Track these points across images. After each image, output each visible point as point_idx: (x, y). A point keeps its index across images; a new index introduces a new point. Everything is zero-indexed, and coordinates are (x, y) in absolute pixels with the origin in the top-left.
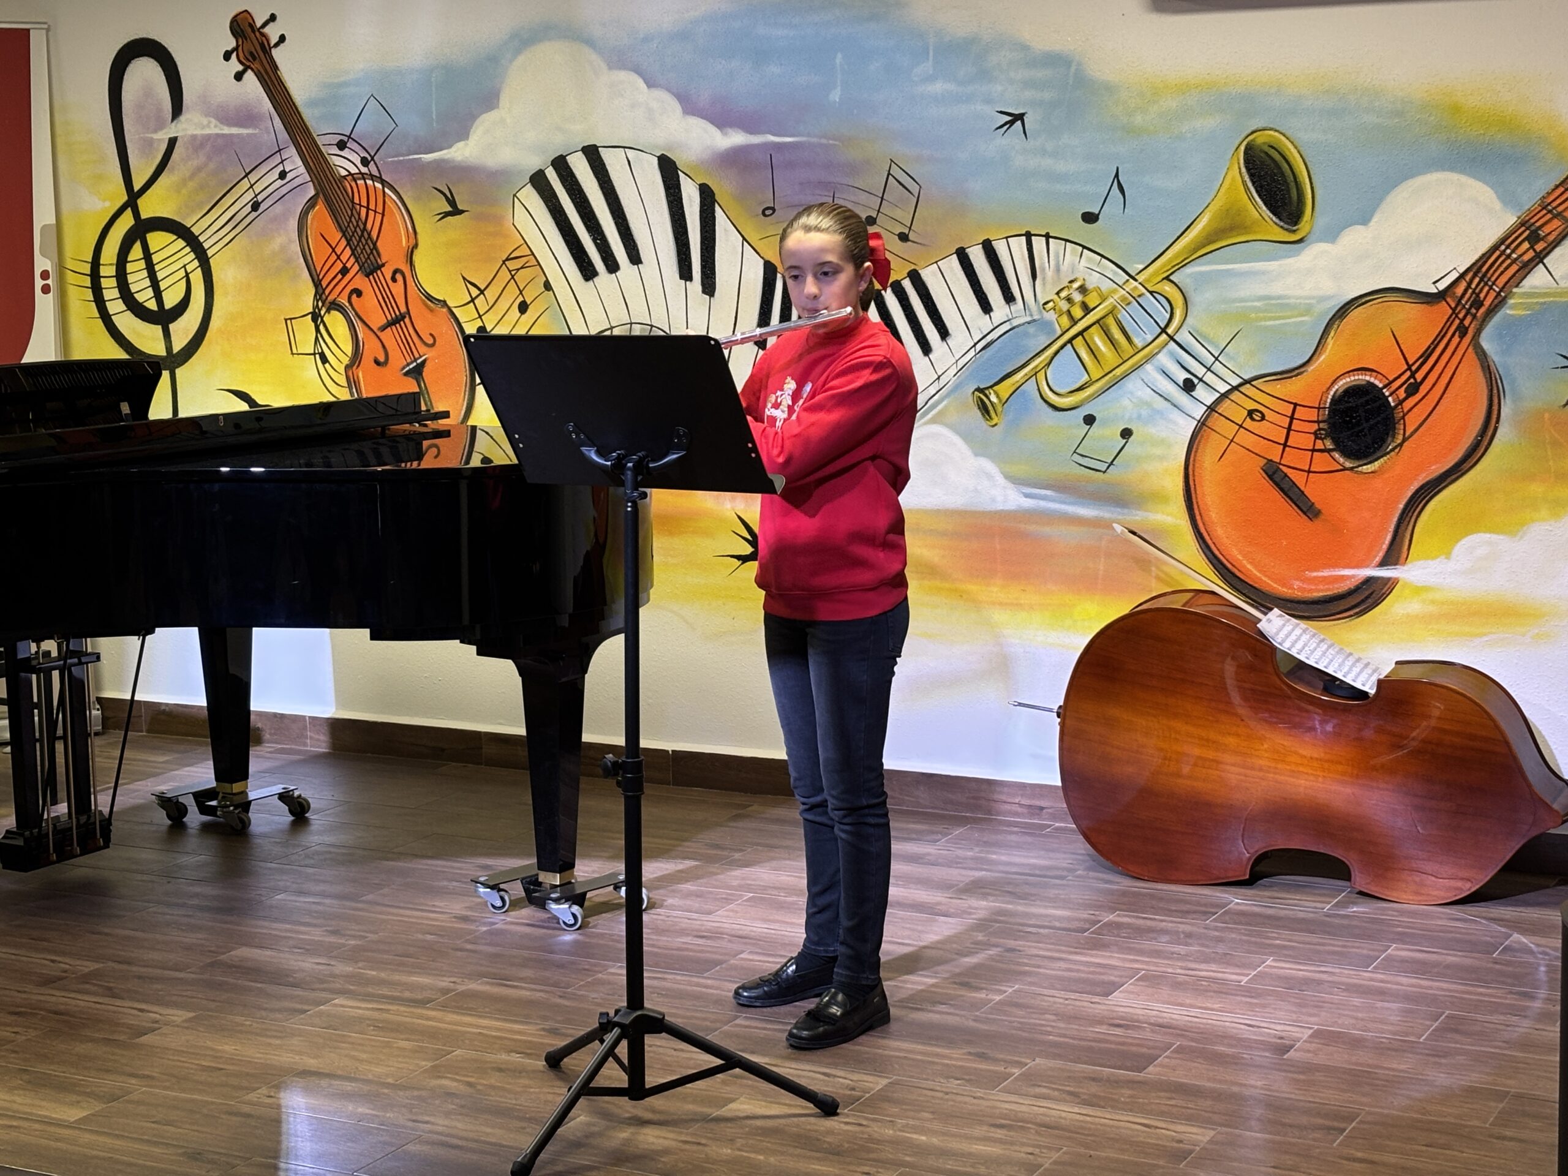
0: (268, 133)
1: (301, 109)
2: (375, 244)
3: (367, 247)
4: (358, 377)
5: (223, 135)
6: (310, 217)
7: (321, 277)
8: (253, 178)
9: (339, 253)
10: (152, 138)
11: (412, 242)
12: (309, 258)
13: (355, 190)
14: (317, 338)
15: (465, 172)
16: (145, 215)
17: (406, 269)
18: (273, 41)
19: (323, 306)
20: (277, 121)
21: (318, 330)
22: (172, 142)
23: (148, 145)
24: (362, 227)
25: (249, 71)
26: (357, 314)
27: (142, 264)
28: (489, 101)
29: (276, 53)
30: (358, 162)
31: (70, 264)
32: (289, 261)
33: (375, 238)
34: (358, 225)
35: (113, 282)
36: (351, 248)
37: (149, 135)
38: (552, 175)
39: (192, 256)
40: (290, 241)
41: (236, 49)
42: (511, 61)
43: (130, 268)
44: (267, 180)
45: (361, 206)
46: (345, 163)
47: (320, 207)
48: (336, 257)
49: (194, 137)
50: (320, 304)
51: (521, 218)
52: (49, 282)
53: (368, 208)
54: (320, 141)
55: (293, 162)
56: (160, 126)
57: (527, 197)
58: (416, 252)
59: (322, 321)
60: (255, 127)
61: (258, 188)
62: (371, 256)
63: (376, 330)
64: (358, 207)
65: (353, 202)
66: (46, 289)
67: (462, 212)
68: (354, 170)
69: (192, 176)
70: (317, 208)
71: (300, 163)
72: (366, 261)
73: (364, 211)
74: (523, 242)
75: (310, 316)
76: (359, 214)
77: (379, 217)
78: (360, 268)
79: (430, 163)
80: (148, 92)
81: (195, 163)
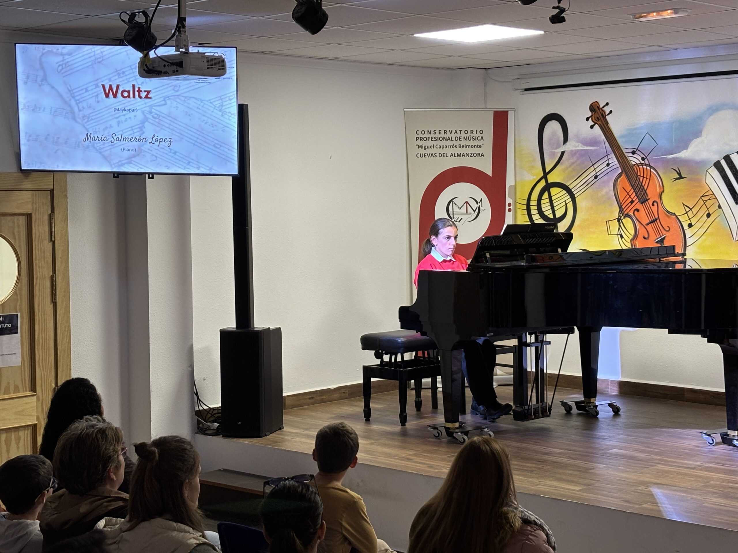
0: (603, 148)
1: (617, 139)
2: (645, 191)
3: (642, 192)
4: (636, 244)
5: (584, 150)
6: (619, 181)
7: (622, 204)
8: (595, 166)
9: (630, 195)
10: (554, 152)
11: (662, 190)
12: (617, 197)
13: (638, 170)
14: (619, 228)
15: (686, 162)
16: (549, 181)
17: (658, 201)
18: (607, 113)
19: (622, 215)
20: (607, 144)
21: (620, 225)
22: (563, 153)
23: (553, 154)
24: (640, 184)
25: (596, 125)
26: (637, 219)
27: (548, 200)
28: (698, 134)
29: (607, 117)
30: (640, 158)
31: (518, 201)
32: (609, 198)
33: (646, 189)
34: (639, 184)
35: (536, 207)
36: (635, 193)
37: (553, 151)
38: (723, 163)
39: (569, 197)
40: (610, 190)
41: (591, 116)
42: (708, 118)
43: (542, 202)
44: (602, 167)
45: (640, 176)
46: (634, 160)
47: (623, 177)
48: (629, 196)
49: (572, 151)
50: (621, 215)
51: (709, 180)
52: (511, 207)
53: (643, 177)
54: (624, 151)
55: (613, 160)
56: (558, 147)
57: (712, 171)
58: (663, 194)
59: (622, 222)
60: (598, 146)
61: (597, 170)
62: (644, 196)
63: (644, 225)
64: (639, 177)
65: (637, 174)
66: (510, 210)
67: (684, 178)
68: (638, 162)
69: (570, 166)
70: (622, 177)
71: (615, 160)
72: (642, 197)
73: (642, 178)
74: (709, 189)
75: (617, 220)
76: (639, 179)
77: (648, 180)
78: (639, 201)
79: (671, 159)
80: (554, 134)
81: (572, 161)
